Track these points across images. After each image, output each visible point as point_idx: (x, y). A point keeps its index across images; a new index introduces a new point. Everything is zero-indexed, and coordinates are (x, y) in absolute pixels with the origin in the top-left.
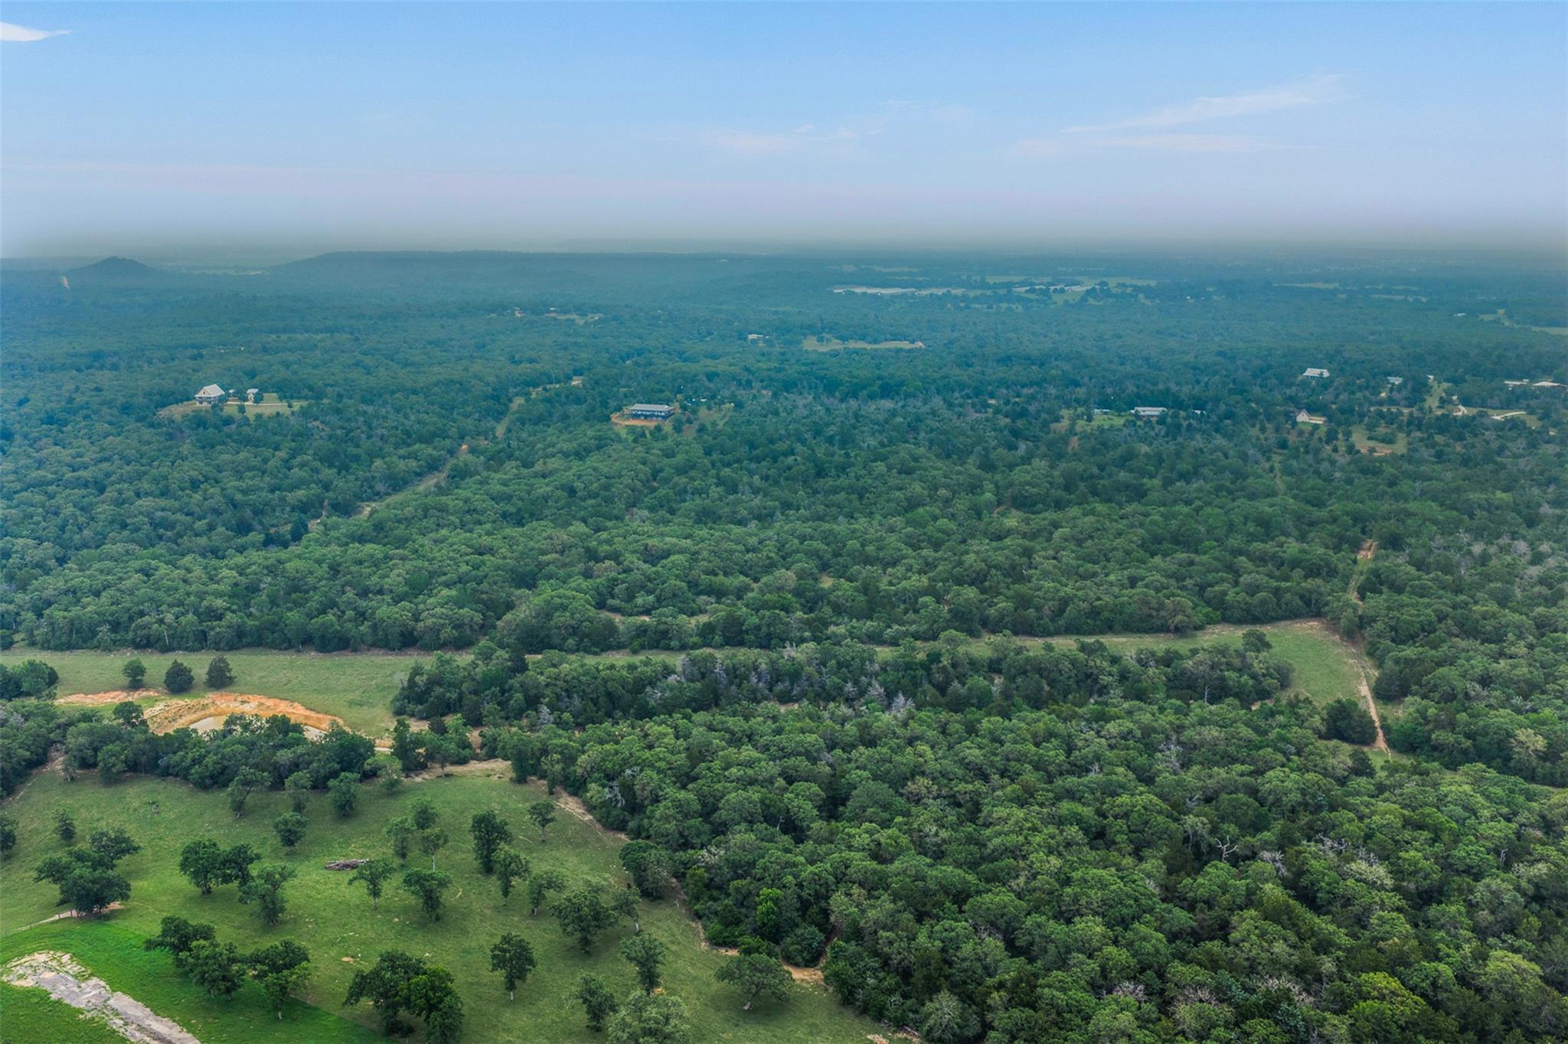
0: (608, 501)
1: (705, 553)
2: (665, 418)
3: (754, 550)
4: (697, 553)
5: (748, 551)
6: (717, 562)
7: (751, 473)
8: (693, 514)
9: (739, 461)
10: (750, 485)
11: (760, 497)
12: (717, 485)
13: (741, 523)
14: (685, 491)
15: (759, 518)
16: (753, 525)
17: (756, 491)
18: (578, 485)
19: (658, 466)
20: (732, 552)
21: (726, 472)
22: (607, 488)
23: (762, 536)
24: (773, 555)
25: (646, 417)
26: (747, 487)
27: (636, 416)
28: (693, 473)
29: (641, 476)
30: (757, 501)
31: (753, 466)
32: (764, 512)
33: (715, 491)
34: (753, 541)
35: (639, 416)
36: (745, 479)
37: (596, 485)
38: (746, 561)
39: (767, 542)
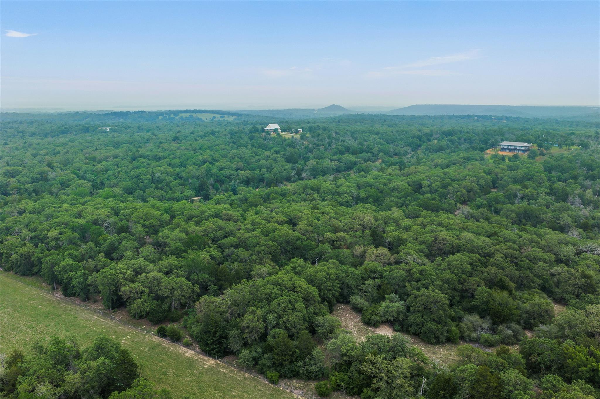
0: (444, 196)
1: (498, 257)
2: (524, 151)
3: (567, 262)
4: (489, 255)
5: (559, 261)
6: (511, 269)
7: (584, 188)
8: (514, 215)
9: (575, 178)
10: (581, 197)
11: (590, 208)
12: (547, 194)
13: (563, 229)
14: (516, 196)
15: (585, 227)
16: (575, 234)
17: (586, 203)
18: (425, 183)
19: (500, 176)
20: (534, 260)
21: (560, 185)
22: (445, 186)
23: (582, 246)
24: (591, 273)
25: (510, 150)
26: (577, 199)
27: (503, 149)
28: (527, 183)
29: (482, 181)
30: (586, 212)
31: (588, 183)
32: (592, 222)
33: (543, 199)
34: (568, 250)
35: (506, 149)
36: (578, 191)
37: (438, 184)
38: (553, 275)
39: (588, 254)
